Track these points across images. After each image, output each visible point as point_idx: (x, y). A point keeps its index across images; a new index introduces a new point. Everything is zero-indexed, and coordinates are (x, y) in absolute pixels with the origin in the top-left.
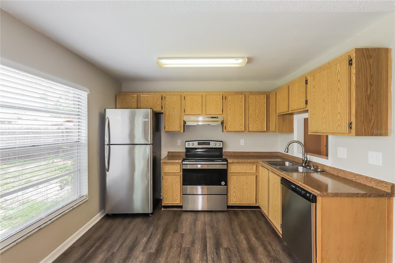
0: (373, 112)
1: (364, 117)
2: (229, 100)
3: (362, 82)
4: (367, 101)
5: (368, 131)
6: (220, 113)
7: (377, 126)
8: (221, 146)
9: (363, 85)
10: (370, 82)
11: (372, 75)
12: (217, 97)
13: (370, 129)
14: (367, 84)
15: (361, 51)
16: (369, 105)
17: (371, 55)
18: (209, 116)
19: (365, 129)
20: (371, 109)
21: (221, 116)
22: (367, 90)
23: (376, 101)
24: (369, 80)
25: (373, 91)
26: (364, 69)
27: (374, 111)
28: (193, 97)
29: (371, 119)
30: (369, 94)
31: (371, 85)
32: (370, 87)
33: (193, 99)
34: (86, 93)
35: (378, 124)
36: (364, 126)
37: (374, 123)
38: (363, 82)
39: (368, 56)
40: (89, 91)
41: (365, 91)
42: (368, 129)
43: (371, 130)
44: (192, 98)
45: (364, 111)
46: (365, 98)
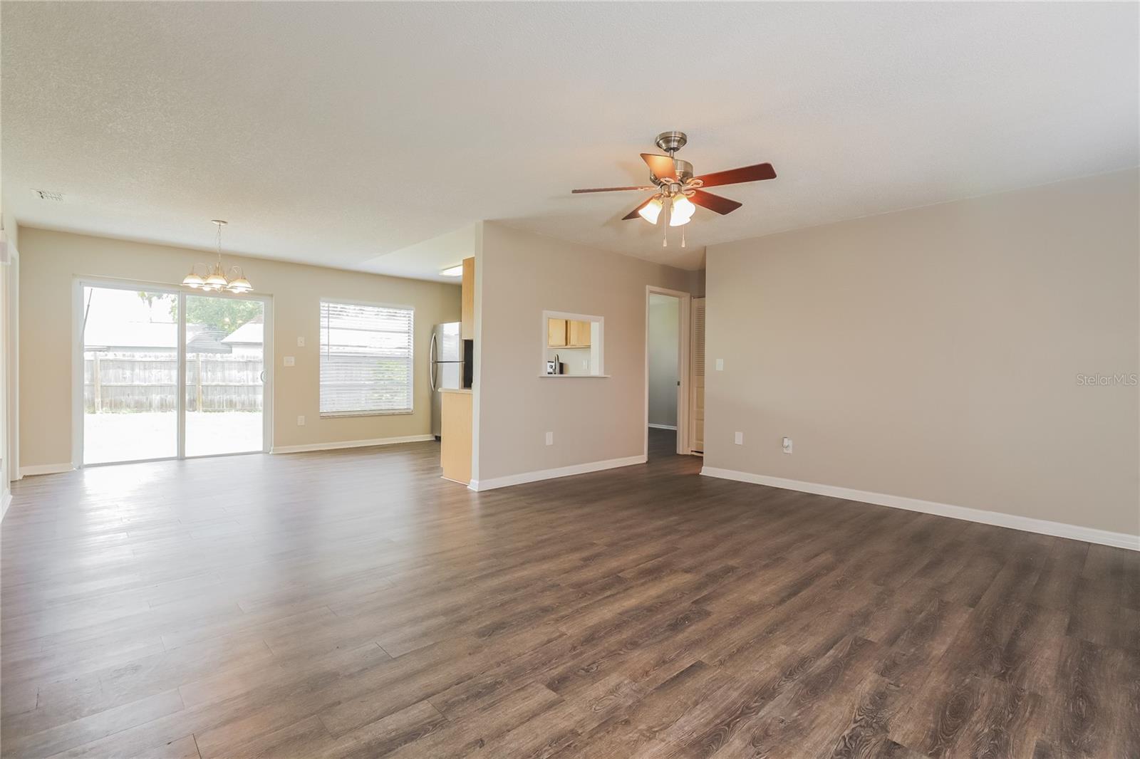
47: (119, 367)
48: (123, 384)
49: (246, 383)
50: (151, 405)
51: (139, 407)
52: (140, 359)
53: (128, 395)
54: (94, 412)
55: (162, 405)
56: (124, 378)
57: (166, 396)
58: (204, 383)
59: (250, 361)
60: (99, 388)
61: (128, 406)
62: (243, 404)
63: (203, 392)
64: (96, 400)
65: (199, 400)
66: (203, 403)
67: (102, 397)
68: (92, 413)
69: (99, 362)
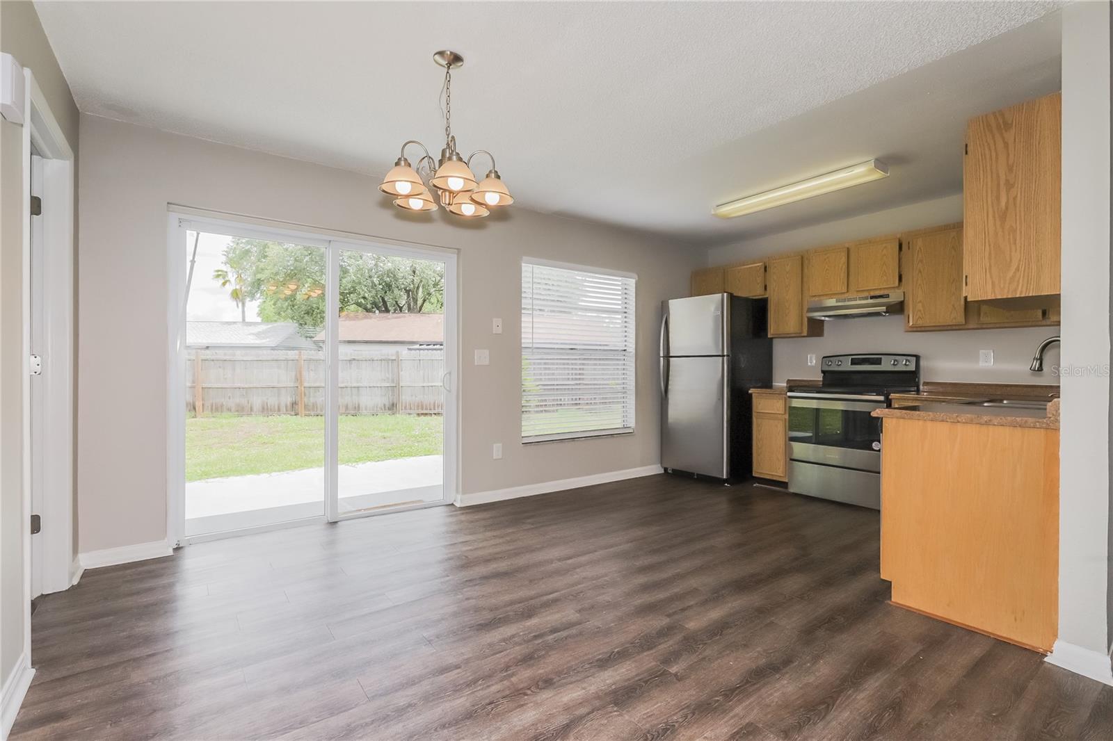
0: (1015, 244)
1: (990, 258)
2: (918, 248)
3: (985, 186)
4: (998, 223)
5: (1002, 286)
6: (894, 283)
7: (1026, 274)
8: (912, 367)
9: (987, 192)
10: (1007, 181)
11: (1013, 163)
12: (886, 247)
13: (1008, 282)
14: (998, 185)
15: (983, 122)
16: (1003, 232)
17: (1010, 122)
18: (866, 294)
19: (993, 284)
20: (1009, 239)
21: (897, 290)
22: (998, 198)
23: (1023, 218)
24: (1003, 178)
25: (1015, 199)
26: (991, 156)
27: (1017, 242)
28: (828, 258)
29: (1009, 260)
30: (1004, 208)
31: (1010, 186)
32: (1008, 192)
33: (827, 260)
34: (634, 281)
35: (1029, 268)
36: (991, 277)
37: (1018, 269)
38: (987, 185)
39: (1002, 127)
40: (636, 276)
41: (992, 203)
42: (1002, 282)
43: (1010, 284)
44: (825, 260)
45: (990, 245)
46: (994, 217)
47: (220, 367)
48: (225, 386)
49: (349, 385)
50: (252, 409)
51: (241, 410)
52: (241, 358)
53: (230, 398)
54: (195, 417)
55: (263, 408)
56: (226, 379)
57: (268, 399)
58: (306, 384)
59: (354, 359)
60: (201, 390)
61: (229, 410)
62: (347, 408)
63: (305, 395)
64: (197, 404)
65: (301, 404)
66: (305, 406)
67: (203, 400)
68: (193, 417)
69: (200, 361)
